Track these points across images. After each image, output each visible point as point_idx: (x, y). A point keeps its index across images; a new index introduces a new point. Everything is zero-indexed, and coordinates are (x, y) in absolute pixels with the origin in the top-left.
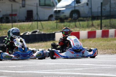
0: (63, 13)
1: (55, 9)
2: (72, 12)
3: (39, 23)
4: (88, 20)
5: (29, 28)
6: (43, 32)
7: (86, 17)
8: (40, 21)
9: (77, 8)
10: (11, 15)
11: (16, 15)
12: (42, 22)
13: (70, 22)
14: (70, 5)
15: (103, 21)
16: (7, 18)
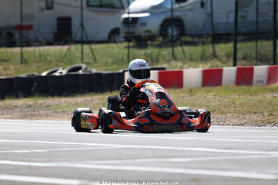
0: (144, 24)
1: (125, 16)
2: (166, 24)
3: (86, 47)
4: (203, 43)
5: (61, 60)
6: (94, 71)
7: (200, 36)
8: (89, 42)
9: (176, 14)
10: (20, 28)
11: (30, 27)
12: (94, 46)
13: (160, 46)
14: (160, 6)
15: (239, 45)
16: (10, 35)
